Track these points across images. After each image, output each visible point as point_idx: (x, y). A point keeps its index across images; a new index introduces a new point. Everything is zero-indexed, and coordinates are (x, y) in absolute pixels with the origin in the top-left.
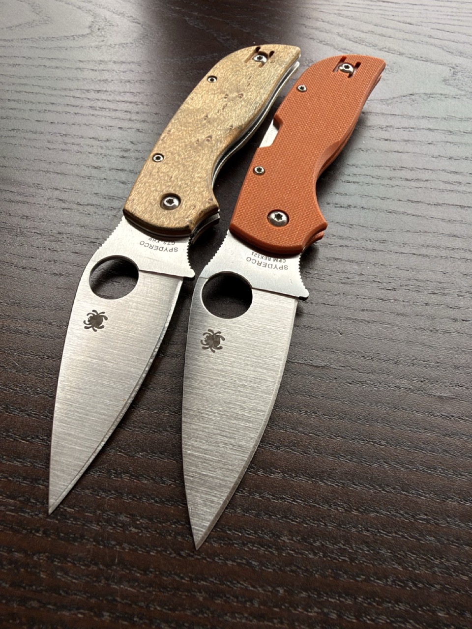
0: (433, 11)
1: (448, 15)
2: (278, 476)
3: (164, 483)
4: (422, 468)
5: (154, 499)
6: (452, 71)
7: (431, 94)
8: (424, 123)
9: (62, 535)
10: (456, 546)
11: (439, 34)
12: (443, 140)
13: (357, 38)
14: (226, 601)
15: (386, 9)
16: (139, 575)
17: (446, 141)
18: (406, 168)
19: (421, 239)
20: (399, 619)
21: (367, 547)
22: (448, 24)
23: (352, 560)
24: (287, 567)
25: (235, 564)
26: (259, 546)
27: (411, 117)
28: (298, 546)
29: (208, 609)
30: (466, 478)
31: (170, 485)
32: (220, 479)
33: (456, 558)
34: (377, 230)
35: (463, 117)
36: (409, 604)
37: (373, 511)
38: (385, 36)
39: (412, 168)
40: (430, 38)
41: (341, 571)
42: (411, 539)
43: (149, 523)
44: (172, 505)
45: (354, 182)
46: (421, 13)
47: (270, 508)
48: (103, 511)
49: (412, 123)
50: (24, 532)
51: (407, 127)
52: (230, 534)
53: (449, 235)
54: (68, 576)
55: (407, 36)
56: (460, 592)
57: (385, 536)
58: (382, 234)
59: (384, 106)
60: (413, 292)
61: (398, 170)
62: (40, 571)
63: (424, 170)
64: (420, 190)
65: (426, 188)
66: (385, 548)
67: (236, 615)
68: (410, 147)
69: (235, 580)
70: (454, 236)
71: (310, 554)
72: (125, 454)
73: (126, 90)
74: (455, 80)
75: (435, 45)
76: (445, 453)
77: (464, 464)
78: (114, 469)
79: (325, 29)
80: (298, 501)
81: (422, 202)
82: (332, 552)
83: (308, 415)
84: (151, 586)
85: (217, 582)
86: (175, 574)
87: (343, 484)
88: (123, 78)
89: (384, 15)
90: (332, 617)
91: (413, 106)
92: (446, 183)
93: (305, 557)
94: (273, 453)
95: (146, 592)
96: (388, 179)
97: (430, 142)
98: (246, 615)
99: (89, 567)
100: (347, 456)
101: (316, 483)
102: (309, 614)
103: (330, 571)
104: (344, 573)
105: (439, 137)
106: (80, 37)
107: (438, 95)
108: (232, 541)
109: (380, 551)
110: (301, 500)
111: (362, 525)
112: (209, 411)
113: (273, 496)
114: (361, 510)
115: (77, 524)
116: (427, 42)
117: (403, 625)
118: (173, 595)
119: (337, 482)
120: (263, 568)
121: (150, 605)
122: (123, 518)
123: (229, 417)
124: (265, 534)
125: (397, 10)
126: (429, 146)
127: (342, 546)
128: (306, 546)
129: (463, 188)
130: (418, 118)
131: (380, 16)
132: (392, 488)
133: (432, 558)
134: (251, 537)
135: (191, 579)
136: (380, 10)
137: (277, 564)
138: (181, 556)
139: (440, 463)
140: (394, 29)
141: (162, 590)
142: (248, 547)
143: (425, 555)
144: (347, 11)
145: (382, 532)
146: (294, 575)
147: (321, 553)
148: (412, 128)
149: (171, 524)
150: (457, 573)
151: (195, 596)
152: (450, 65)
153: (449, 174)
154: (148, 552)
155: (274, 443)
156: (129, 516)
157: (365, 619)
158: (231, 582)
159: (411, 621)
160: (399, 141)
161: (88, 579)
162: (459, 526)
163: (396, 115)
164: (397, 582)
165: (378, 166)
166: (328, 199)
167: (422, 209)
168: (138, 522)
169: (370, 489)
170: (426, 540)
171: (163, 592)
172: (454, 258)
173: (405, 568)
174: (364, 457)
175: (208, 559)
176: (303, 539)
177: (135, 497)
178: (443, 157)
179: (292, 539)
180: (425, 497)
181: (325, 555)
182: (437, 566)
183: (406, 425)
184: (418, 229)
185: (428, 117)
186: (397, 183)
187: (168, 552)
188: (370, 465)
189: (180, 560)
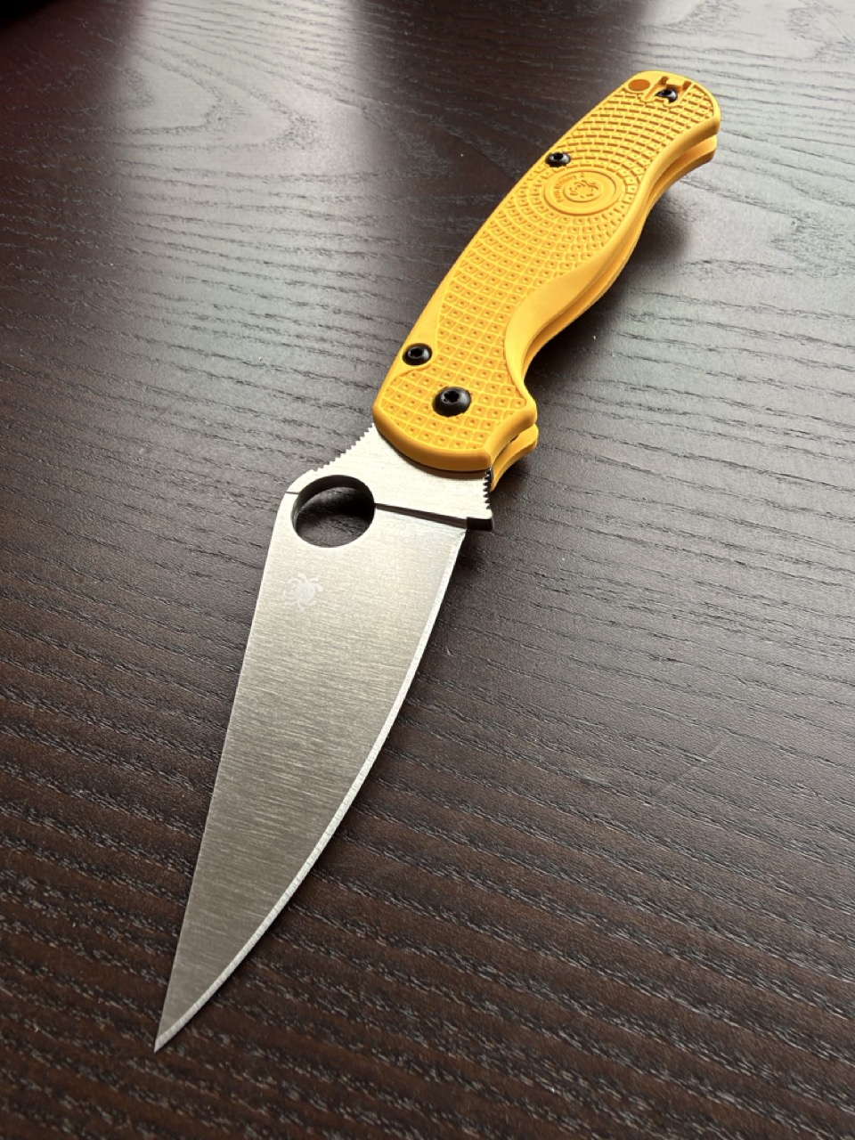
0: (798, 115)
1: (822, 124)
3: (102, 842)
4: (515, 891)
5: (79, 863)
6: (796, 225)
7: (742, 263)
8: (712, 314)
10: (530, 1027)
11: (794, 158)
12: (738, 347)
14: (137, 1038)
16: (23, 972)
17: (743, 347)
18: (655, 389)
19: (640, 513)
20: (396, 1124)
21: (383, 999)
22: (816, 141)
23: (352, 1014)
24: (247, 1005)
27: (692, 301)
28: (275, 977)
29: (108, 1044)
30: (585, 921)
31: (110, 847)
33: (524, 1046)
34: (568, 489)
35: (789, 308)
36: (420, 1104)
37: (411, 946)
39: (665, 389)
40: (774, 163)
41: (329, 1028)
42: (459, 1002)
43: (61, 899)
44: (103, 878)
46: (772, 119)
49: (691, 311)
51: (681, 317)
53: (692, 512)
55: (733, 158)
56: (511, 1102)
57: (418, 989)
58: (576, 496)
60: (597, 601)
61: (640, 390)
63: (686, 395)
64: (666, 429)
65: (678, 426)
66: (412, 1007)
67: (147, 1062)
68: (672, 353)
70: (701, 514)
71: (288, 992)
72: (59, 789)
74: (795, 241)
75: (780, 178)
76: (563, 875)
77: (588, 899)
78: (36, 809)
81: (664, 450)
82: (324, 997)
84: (35, 992)
85: (133, 1006)
86: (76, 982)
87: (377, 894)
90: (291, 1097)
91: (704, 281)
92: (718, 420)
93: (279, 995)
95: (25, 1000)
96: (618, 404)
97: (713, 346)
98: (161, 1065)
100: (398, 849)
101: (337, 883)
102: (258, 1084)
103: (312, 1025)
104: (332, 1033)
105: (733, 339)
107: (755, 266)
109: (401, 1011)
110: (302, 907)
111: (385, 963)
114: (392, 940)
116: (766, 171)
117: (399, 1134)
118: (65, 1012)
119: (368, 889)
121: (26, 1020)
122: (26, 884)
125: (731, 110)
126: (709, 353)
127: (343, 991)
128: (287, 979)
129: (747, 433)
130: (706, 303)
132: (455, 916)
133: (484, 1039)
135: (97, 994)
137: (234, 998)
138: (93, 956)
139: (549, 889)
141: (50, 1002)
143: (472, 1031)
145: (416, 981)
146: (254, 1019)
147: (306, 995)
148: (688, 320)
149: (93, 906)
150: (516, 1072)
151: (94, 1020)
152: (796, 214)
153: (729, 406)
154: (47, 941)
156: (35, 882)
157: (342, 1110)
159: (416, 1131)
160: (657, 341)
162: (546, 996)
164: (412, 1064)
165: (605, 381)
167: (659, 462)
168: (46, 894)
169: (419, 910)
170: (484, 1008)
171: (50, 1005)
172: (689, 552)
173: (433, 1046)
174: (425, 857)
175: (131, 971)
176: (286, 968)
177: (54, 856)
178: (728, 375)
179: (268, 966)
180: (505, 939)
181: (312, 1000)
182: (487, 1053)
183: (511, 817)
184: (642, 495)
185: (725, 304)
186: (630, 413)
187: (76, 948)
188: (431, 873)
189: (89, 963)
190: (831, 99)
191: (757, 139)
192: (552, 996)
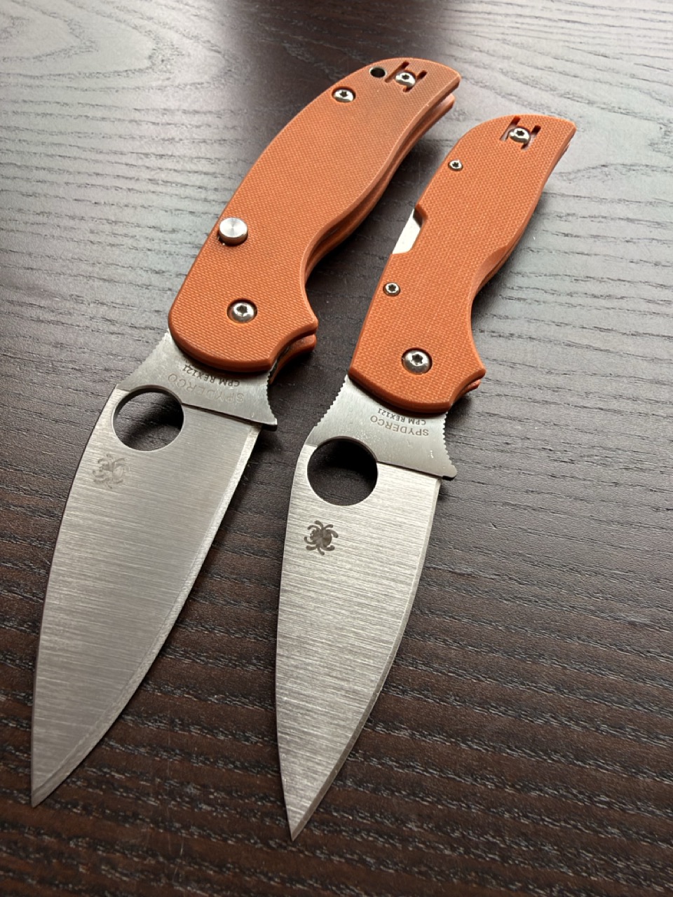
0: (639, 36)
1: (659, 43)
2: (404, 734)
3: (247, 739)
4: (604, 727)
5: (233, 763)
6: (663, 130)
7: (631, 165)
8: (621, 210)
9: (108, 812)
10: (648, 842)
11: (646, 73)
12: (648, 237)
13: (528, 77)
15: (572, 32)
16: (211, 873)
17: (652, 237)
18: (593, 278)
19: (611, 387)
21: (526, 841)
22: (658, 57)
23: (504, 859)
24: (414, 866)
25: (343, 860)
26: (377, 836)
27: (602, 201)
28: (431, 837)
30: (665, 743)
31: (256, 743)
32: (327, 739)
33: (648, 859)
34: (549, 372)
37: (534, 789)
38: (568, 75)
39: (602, 278)
40: (633, 78)
41: (489, 874)
42: (587, 831)
43: (226, 799)
44: (258, 773)
45: (519, 299)
46: (620, 39)
47: (393, 781)
48: (165, 779)
49: (604, 209)
50: (58, 806)
51: (597, 215)
52: (336, 817)
53: (651, 382)
54: (116, 871)
55: (599, 75)
57: (551, 826)
58: (557, 378)
59: (565, 184)
60: (599, 466)
61: (582, 281)
62: (79, 863)
63: (618, 282)
64: (611, 312)
65: (620, 309)
66: (550, 843)
68: (599, 247)
69: (343, 883)
70: (658, 382)
71: (446, 848)
72: (195, 697)
73: (200, 155)
74: (667, 143)
76: (638, 707)
77: (662, 724)
78: (179, 719)
79: (483, 64)
80: (431, 771)
81: (615, 331)
82: (477, 848)
83: (447, 645)
84: (228, 888)
85: (318, 886)
86: (260, 873)
87: (494, 747)
88: (196, 137)
89: (567, 41)
91: (606, 183)
92: (649, 301)
93: (439, 852)
94: (398, 700)
96: (568, 295)
97: (628, 239)
99: (145, 859)
100: (500, 706)
101: (457, 745)
103: (473, 874)
104: (492, 877)
105: (642, 231)
106: (136, 73)
107: (642, 167)
108: (339, 826)
109: (543, 847)
110: (436, 770)
111: (518, 809)
112: (314, 641)
113: (396, 762)
114: (518, 787)
115: (128, 797)
116: (628, 85)
119: (486, 745)
120: (382, 867)
122: (191, 790)
123: (342, 650)
124: (385, 818)
125: (587, 34)
126: (627, 244)
127: (491, 839)
128: (441, 836)
130: (612, 201)
131: (561, 44)
132: (563, 756)
133: (615, 859)
134: (365, 821)
135: (283, 881)
136: (563, 34)
137: (401, 862)
138: (269, 847)
139: (630, 720)
140: (582, 64)
142: (362, 837)
143: (605, 855)
144: (515, 35)
145: (547, 819)
146: (424, 878)
147: (461, 848)
148: (603, 217)
149: (257, 800)
150: (648, 882)
152: (661, 121)
153: (654, 288)
154: (225, 840)
155: (400, 685)
156: (199, 787)
158: (336, 886)
160: (584, 237)
161: (143, 877)
162: (652, 813)
163: (581, 197)
164: (565, 892)
165: (553, 275)
166: (482, 324)
167: (613, 342)
168: (211, 797)
169: (532, 756)
170: (607, 832)
172: (658, 416)
173: (576, 873)
174: (524, 708)
175: (306, 853)
176: (438, 827)
177: (208, 760)
178: (647, 262)
179: (421, 827)
180: (607, 770)
181: (467, 852)
182: (621, 871)
183: (582, 663)
184: (609, 371)
185: (627, 201)
186: (580, 301)
187: (252, 841)
188: (532, 722)
189: (267, 853)
190: (660, 21)
191: (614, 58)
192: (658, 812)
